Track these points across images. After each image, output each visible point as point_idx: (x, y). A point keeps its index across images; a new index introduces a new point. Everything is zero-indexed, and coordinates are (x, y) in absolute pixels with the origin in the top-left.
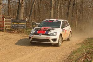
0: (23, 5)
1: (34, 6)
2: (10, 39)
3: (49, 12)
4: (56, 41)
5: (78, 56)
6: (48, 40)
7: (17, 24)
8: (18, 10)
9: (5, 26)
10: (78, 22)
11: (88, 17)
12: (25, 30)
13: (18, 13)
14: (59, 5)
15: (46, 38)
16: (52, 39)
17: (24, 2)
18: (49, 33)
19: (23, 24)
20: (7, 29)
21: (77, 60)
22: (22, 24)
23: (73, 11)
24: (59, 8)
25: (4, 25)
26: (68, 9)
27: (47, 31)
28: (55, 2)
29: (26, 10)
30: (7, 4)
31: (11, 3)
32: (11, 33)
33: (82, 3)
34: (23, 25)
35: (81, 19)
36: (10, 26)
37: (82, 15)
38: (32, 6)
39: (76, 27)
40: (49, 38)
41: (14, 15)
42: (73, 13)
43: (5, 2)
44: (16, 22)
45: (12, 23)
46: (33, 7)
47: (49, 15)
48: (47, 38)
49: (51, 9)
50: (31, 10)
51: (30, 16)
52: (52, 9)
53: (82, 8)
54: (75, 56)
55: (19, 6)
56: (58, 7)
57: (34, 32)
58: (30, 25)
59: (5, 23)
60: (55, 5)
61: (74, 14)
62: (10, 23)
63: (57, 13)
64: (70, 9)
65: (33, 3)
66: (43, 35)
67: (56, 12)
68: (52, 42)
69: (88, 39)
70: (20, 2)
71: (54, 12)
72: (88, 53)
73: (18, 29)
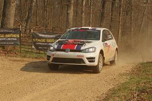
6: (81, 61)
7: (2, 36)
8: (4, 9)
10: (123, 32)
11: (142, 21)
12: (18, 48)
13: (4, 15)
15: (78, 56)
16: (88, 58)
18: (82, 48)
19: (14, 36)
22: (12, 37)
23: (112, 11)
24: (86, 5)
26: (103, 7)
27: (78, 44)
29: (19, 8)
34: (14, 38)
35: (128, 25)
37: (131, 18)
38: (32, 2)
40: (83, 56)
42: (112, 15)
46: (34, 4)
48: (80, 56)
49: (68, 6)
50: (30, 9)
51: (27, 21)
54: (117, 99)
56: (82, 3)
57: (56, 47)
58: (27, 39)
61: (115, 15)
63: (82, 13)
64: (106, 6)
66: (71, 51)
67: (80, 13)
68: (87, 63)
69: (142, 64)
71: (76, 12)
72: (143, 91)
73: (3, 47)
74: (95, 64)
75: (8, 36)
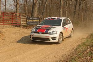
0: (37, 5)
1: (46, 5)
2: (26, 33)
3: (59, 10)
4: (56, 40)
5: (83, 49)
6: (48, 39)
7: (32, 20)
8: (32, 9)
9: (22, 22)
10: (83, 20)
11: (92, 15)
13: (33, 11)
14: (67, 5)
16: (52, 38)
17: (38, 2)
18: (49, 32)
19: (37, 20)
20: (23, 25)
21: (82, 52)
23: (79, 10)
25: (20, 21)
28: (64, 2)
29: (39, 9)
30: (23, 3)
31: (26, 3)
32: (26, 28)
33: (87, 3)
35: (86, 17)
36: (25, 22)
37: (87, 14)
38: (44, 6)
39: (82, 23)
40: (49, 37)
41: (29, 13)
43: (21, 2)
44: (30, 19)
45: (28, 20)
47: (59, 14)
48: (47, 37)
50: (44, 9)
51: (42, 14)
52: (61, 8)
53: (87, 7)
54: (81, 49)
55: (33, 6)
56: (66, 7)
57: (34, 30)
59: (21, 20)
60: (64, 5)
61: (80, 13)
62: (26, 20)
63: (66, 11)
64: (76, 8)
65: (45, 3)
69: (92, 34)
70: (34, 2)
71: (63, 11)
72: (92, 46)
73: (32, 25)
74: (57, 41)
75: (34, 20)
